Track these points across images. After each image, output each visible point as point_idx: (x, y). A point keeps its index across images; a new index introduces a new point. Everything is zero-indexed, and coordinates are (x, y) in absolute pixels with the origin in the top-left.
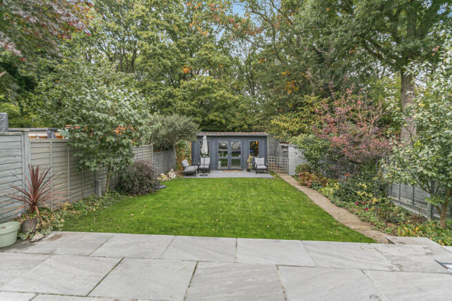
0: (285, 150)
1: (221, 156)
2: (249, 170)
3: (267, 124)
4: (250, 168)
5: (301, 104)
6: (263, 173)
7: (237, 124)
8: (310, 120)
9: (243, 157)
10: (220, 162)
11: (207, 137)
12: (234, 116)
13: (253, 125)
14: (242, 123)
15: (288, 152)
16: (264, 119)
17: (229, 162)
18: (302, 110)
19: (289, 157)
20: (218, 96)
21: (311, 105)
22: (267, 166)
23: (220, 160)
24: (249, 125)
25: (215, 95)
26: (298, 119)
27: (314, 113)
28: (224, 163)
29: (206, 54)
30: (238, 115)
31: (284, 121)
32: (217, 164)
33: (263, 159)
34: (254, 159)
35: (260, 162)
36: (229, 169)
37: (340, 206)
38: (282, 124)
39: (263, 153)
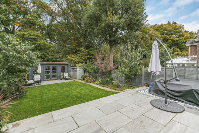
0: (76, 69)
1: (46, 74)
2: (61, 79)
3: (64, 58)
4: (62, 78)
5: (79, 51)
6: (68, 80)
7: (50, 58)
8: (82, 58)
9: (58, 73)
10: (45, 77)
11: (41, 64)
12: (48, 54)
13: (58, 59)
14: (52, 57)
15: (76, 70)
16: (62, 56)
17: (51, 76)
18: (79, 53)
19: (77, 72)
20: (41, 43)
21: (83, 52)
22: (70, 77)
23: (45, 76)
24: (56, 58)
25: (39, 42)
26: (78, 57)
27: (84, 55)
28: (48, 77)
29: (32, 19)
30: (50, 53)
31: (73, 57)
32: (44, 78)
33: (67, 74)
34: (63, 74)
35: (66, 75)
36: (51, 80)
37: (104, 87)
38: (72, 59)
39: (67, 71)
